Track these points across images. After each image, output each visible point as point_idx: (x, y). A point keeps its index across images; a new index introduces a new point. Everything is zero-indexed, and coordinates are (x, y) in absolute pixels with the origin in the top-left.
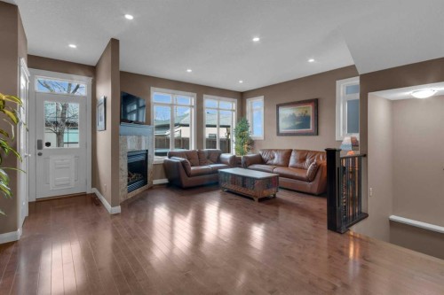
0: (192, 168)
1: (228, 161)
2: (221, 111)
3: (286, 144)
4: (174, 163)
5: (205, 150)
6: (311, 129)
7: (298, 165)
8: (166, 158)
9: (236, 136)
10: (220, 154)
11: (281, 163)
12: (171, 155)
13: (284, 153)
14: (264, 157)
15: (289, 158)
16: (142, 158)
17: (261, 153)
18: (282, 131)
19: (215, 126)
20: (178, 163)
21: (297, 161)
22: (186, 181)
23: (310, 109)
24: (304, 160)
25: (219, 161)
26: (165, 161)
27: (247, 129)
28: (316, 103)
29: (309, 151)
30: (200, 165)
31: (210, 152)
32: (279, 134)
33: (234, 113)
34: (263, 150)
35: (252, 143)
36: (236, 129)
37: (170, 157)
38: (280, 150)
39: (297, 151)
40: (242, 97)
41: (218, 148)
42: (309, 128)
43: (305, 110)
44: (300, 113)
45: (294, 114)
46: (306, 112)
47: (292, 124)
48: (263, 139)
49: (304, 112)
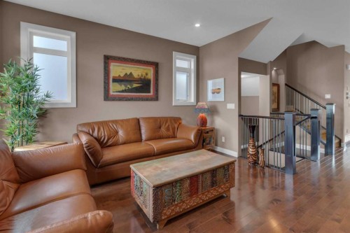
6: (152, 93)
15: (140, 130)
18: (112, 93)
23: (151, 75)
24: (160, 128)
28: (156, 66)
42: (149, 92)
43: (146, 71)
44: (140, 74)
45: (131, 74)
46: (147, 74)
47: (129, 86)
48: (75, 106)
49: (144, 74)
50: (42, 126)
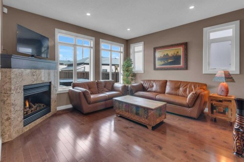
0: (92, 96)
1: (120, 89)
2: (113, 52)
3: (162, 76)
4: (76, 92)
5: (102, 80)
6: (182, 65)
7: (173, 92)
8: (71, 88)
9: (123, 70)
10: (113, 84)
11: (159, 90)
12: (74, 86)
13: (161, 83)
14: (146, 85)
15: (165, 87)
16: (45, 89)
17: (142, 82)
18: (157, 66)
19: (108, 65)
20: (79, 93)
21: (172, 89)
22: (86, 108)
23: (180, 51)
24: (179, 88)
25: (113, 89)
26: (70, 90)
27: (131, 66)
28: (185, 45)
29: (181, 82)
30: (99, 93)
31: (106, 83)
32: (155, 69)
33: (122, 54)
34: (144, 81)
35: (134, 75)
36: (124, 65)
37: (73, 87)
38: (157, 81)
39: (171, 81)
40: (127, 43)
41: (110, 79)
42: (180, 64)
43: (177, 51)
44: (173, 53)
45: (167, 54)
46: (178, 52)
47: (166, 62)
48: (143, 72)
49: (176, 53)
50: (135, 79)
